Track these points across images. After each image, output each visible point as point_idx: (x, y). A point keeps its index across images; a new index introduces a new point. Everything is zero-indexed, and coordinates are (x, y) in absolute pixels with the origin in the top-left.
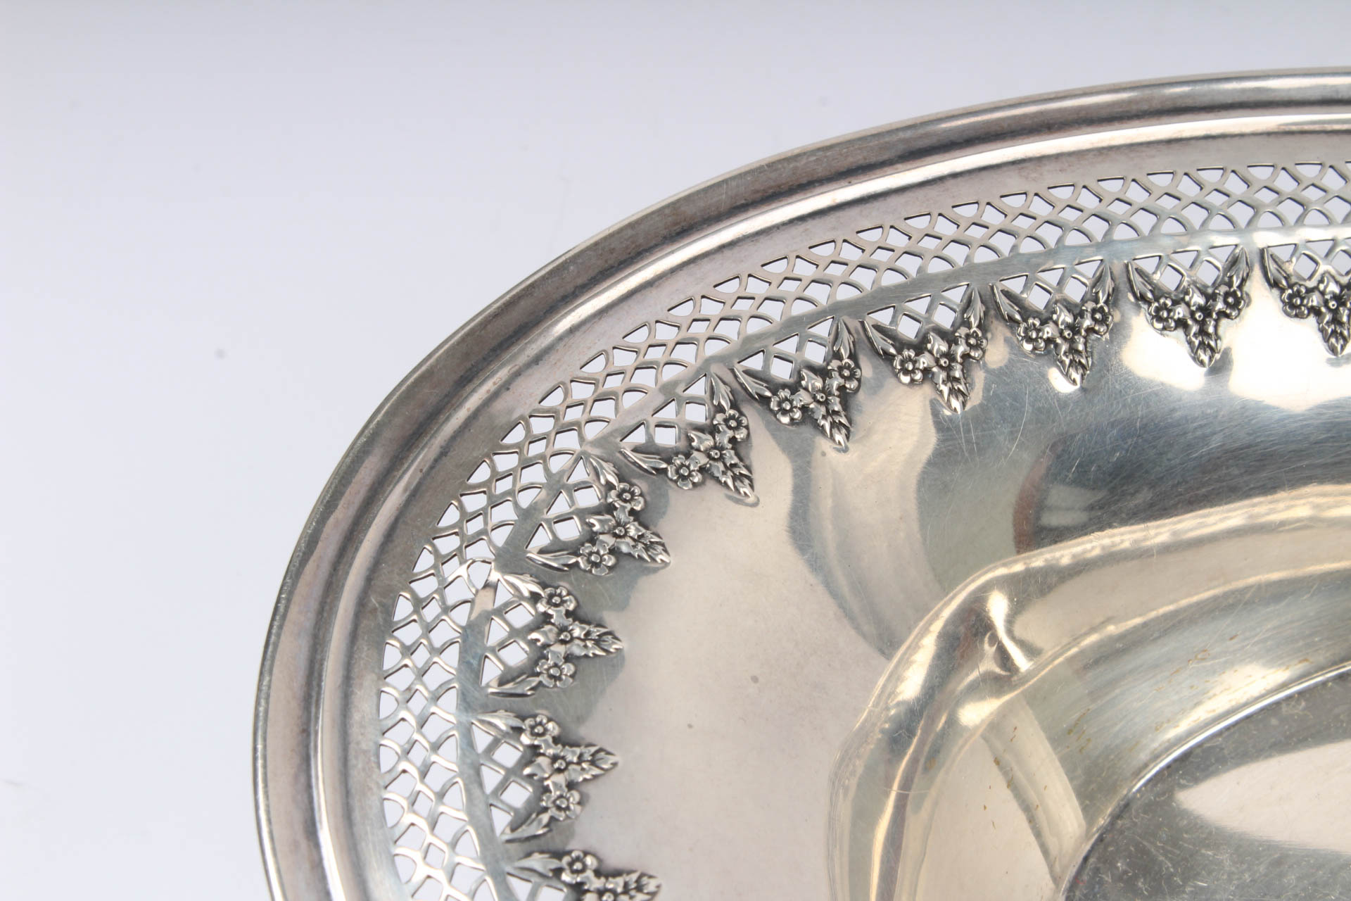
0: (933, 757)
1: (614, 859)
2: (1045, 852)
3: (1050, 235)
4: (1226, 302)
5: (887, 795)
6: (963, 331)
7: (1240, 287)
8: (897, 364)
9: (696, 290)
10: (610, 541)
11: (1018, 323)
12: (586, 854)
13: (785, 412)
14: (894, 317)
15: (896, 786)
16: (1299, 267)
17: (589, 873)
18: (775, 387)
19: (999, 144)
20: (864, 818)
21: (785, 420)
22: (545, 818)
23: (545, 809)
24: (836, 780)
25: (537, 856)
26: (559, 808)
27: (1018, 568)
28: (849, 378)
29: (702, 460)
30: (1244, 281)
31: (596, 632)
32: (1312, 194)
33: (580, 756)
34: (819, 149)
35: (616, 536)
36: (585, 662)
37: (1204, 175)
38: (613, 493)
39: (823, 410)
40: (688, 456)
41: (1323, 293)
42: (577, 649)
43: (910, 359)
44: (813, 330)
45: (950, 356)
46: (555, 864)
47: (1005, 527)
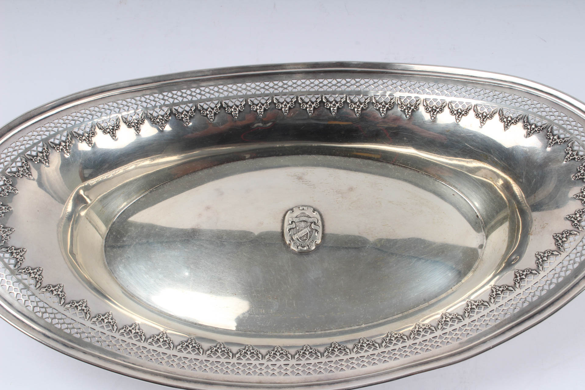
0: (76, 221)
1: (17, 247)
2: (100, 234)
3: (73, 122)
4: (116, 127)
5: (69, 227)
6: (67, 140)
7: (119, 124)
8: (56, 148)
9: (15, 140)
10: (7, 190)
11: (78, 137)
12: (12, 247)
13: (36, 161)
14: (54, 140)
15: (71, 226)
16: (129, 119)
17: (13, 250)
18: (33, 157)
19: (69, 103)
20: (65, 232)
21: (36, 162)
22: (3, 242)
23: (3, 240)
24: (58, 226)
25: (3, 249)
26: (6, 240)
27: (83, 185)
28: (47, 153)
29: (22, 173)
30: (119, 123)
31: (7, 207)
32: (130, 104)
33: (8, 230)
34: (34, 110)
35: (7, 189)
36: (6, 213)
37: (109, 104)
38: (6, 181)
39: (43, 160)
40: (19, 172)
41: (134, 123)
42: (4, 211)
43: (58, 147)
44: (39, 145)
45: (66, 145)
46: (7, 249)
47: (79, 178)
